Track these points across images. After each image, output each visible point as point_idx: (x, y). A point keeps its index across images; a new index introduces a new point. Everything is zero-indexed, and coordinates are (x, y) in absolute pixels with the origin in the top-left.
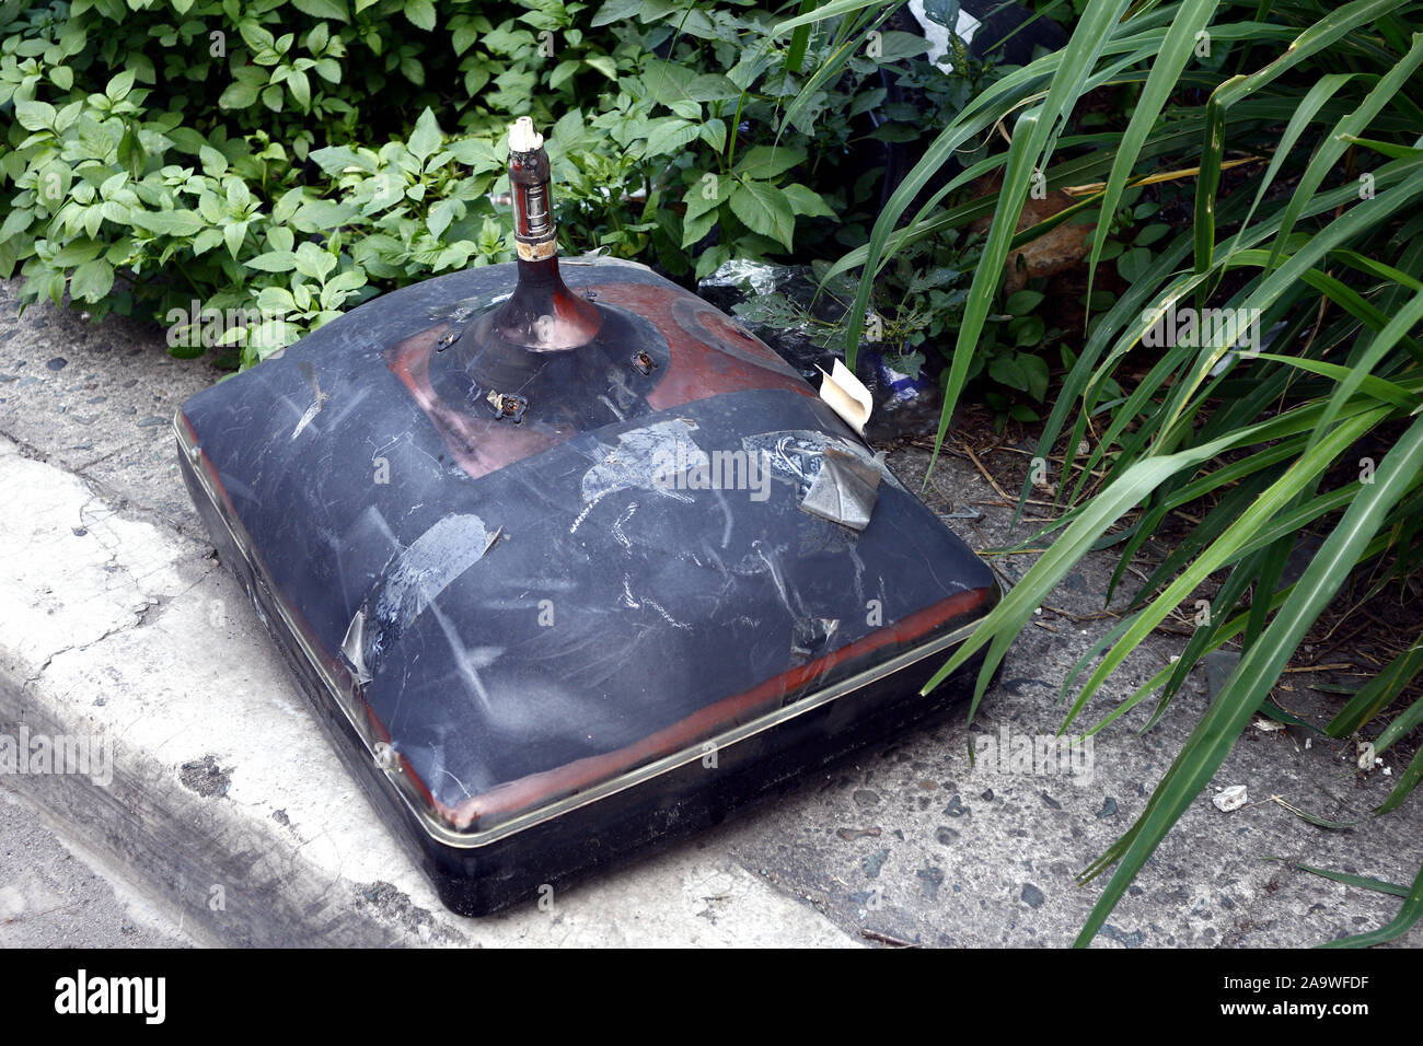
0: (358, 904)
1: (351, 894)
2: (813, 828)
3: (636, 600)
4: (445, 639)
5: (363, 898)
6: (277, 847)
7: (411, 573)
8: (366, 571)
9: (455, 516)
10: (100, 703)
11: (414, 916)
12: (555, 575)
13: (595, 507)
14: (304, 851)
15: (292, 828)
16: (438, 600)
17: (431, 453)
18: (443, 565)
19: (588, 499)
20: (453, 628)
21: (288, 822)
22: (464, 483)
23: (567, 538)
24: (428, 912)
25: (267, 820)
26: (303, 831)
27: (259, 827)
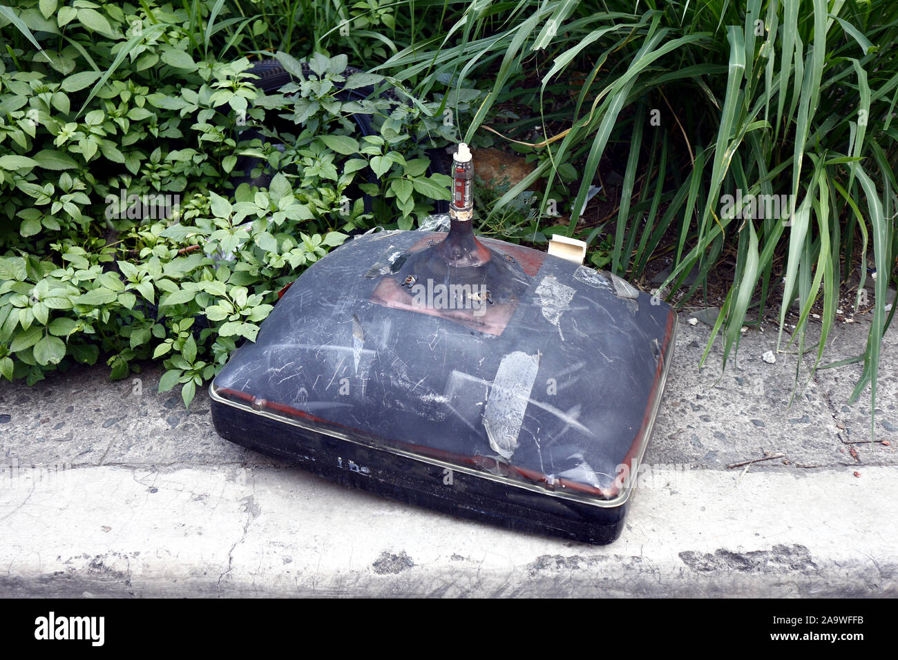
0: (533, 574)
1: (526, 571)
2: (659, 441)
3: (610, 359)
4: (550, 414)
5: (535, 570)
6: (465, 573)
7: (506, 391)
8: (474, 403)
9: (507, 356)
10: (288, 561)
11: (571, 561)
12: (574, 362)
13: (561, 324)
14: (484, 566)
15: (468, 559)
16: (532, 397)
17: (465, 333)
18: (522, 380)
19: (555, 324)
20: (551, 406)
21: (463, 558)
22: (495, 340)
23: (563, 343)
24: (576, 556)
25: (450, 564)
26: (475, 556)
27: (448, 569)
